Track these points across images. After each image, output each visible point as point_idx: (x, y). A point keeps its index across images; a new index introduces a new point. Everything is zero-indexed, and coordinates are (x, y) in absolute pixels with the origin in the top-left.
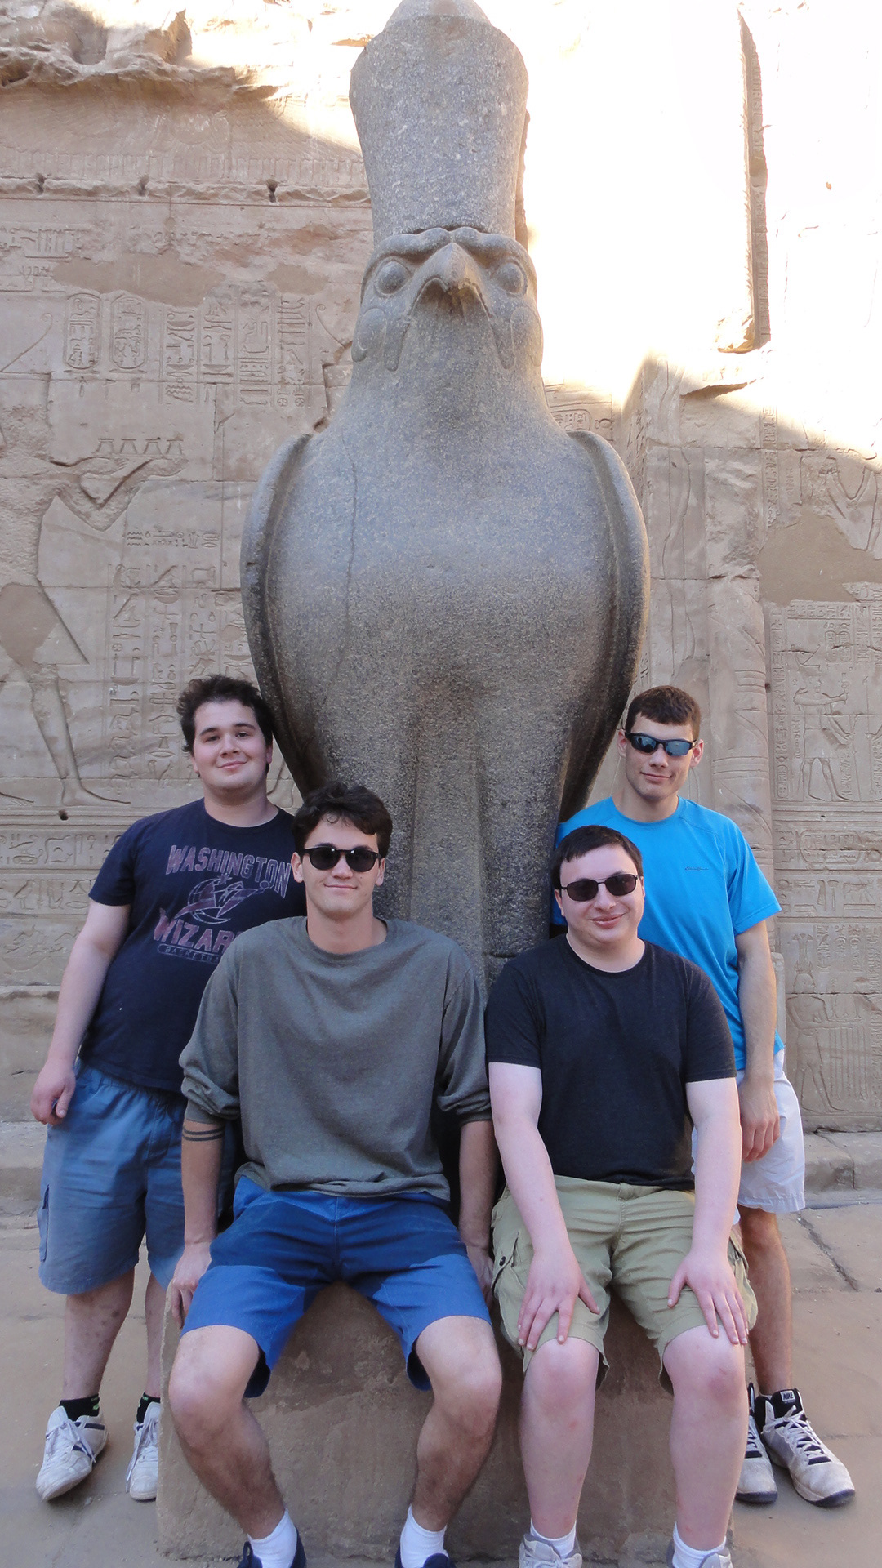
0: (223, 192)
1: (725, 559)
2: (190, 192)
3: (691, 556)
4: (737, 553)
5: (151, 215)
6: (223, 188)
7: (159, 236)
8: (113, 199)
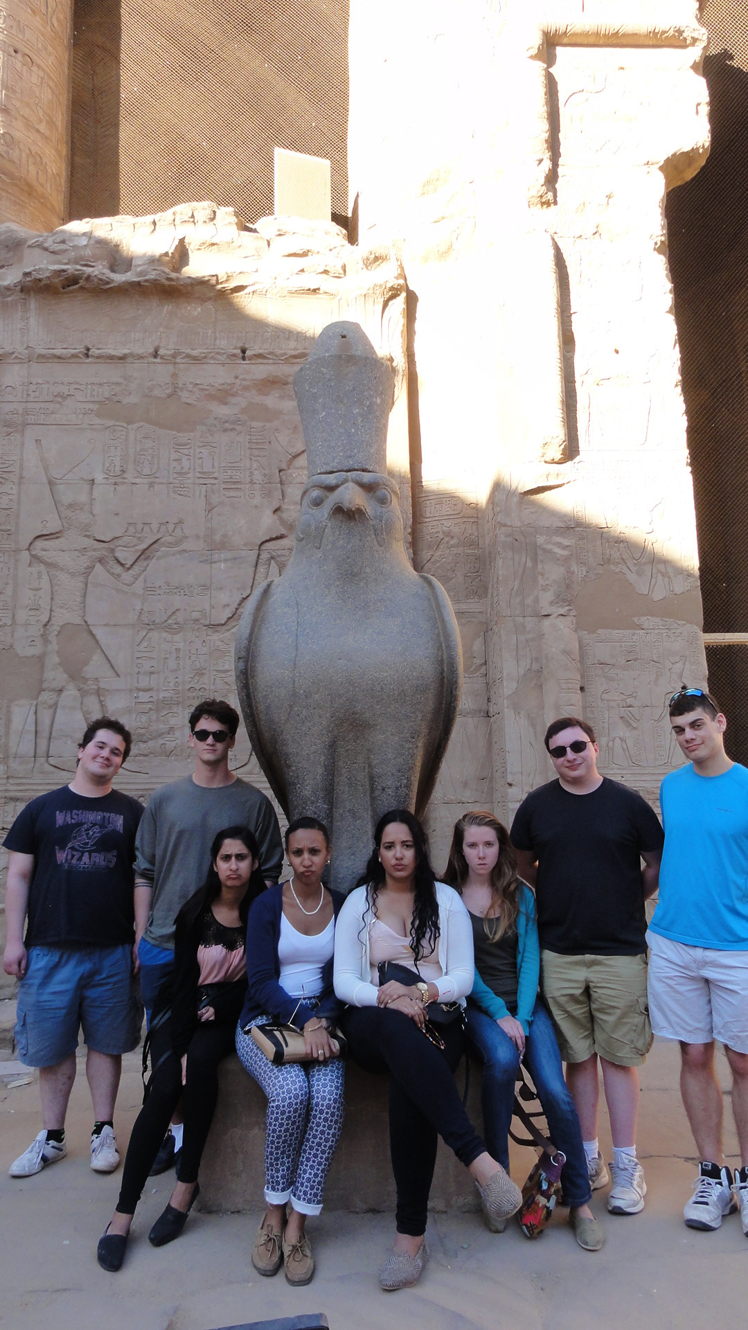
0: (211, 355)
1: (551, 603)
2: (188, 356)
3: (529, 601)
4: (560, 599)
5: (162, 372)
6: (210, 353)
7: (167, 386)
8: (136, 361)
